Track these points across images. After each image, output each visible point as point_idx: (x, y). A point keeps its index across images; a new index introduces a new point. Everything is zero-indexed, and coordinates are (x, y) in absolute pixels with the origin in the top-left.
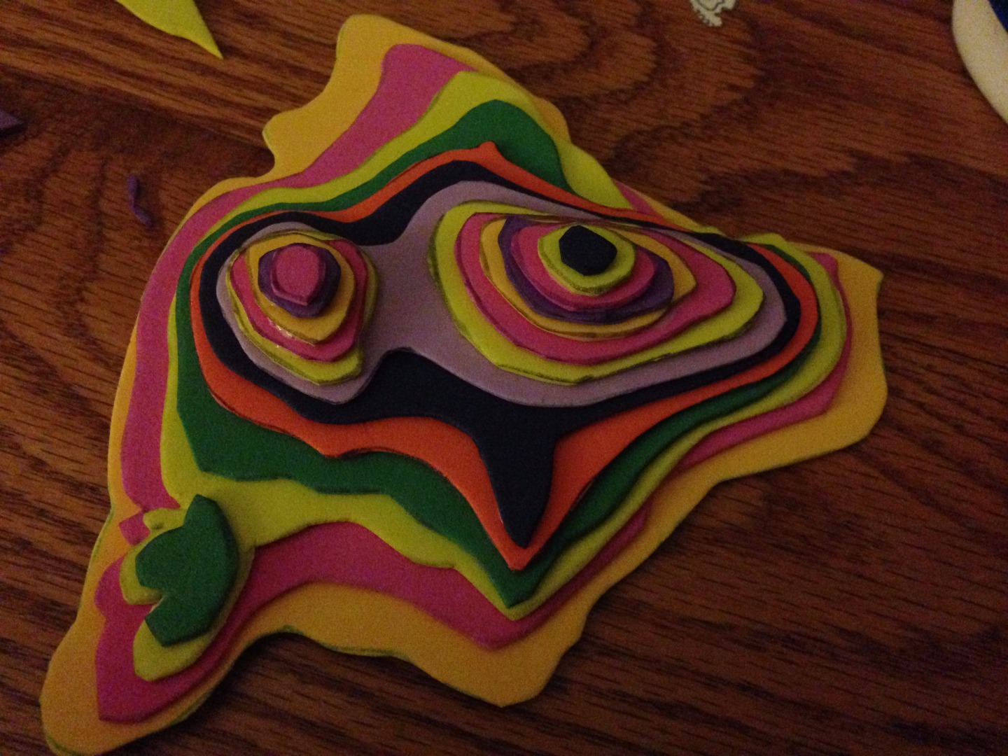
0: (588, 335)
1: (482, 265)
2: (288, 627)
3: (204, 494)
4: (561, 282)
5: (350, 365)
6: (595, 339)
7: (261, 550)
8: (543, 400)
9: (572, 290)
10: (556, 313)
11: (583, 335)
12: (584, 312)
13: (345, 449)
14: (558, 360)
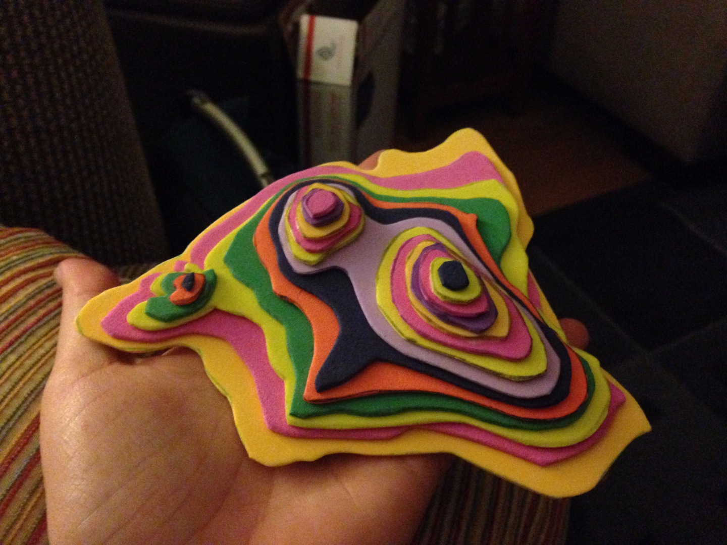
0: (427, 318)
1: (408, 256)
2: (200, 351)
3: (217, 271)
4: (431, 284)
5: (313, 258)
6: (429, 323)
7: (216, 310)
8: (385, 337)
9: (433, 290)
10: (419, 297)
11: (424, 316)
12: (432, 304)
13: (284, 294)
14: (405, 320)
